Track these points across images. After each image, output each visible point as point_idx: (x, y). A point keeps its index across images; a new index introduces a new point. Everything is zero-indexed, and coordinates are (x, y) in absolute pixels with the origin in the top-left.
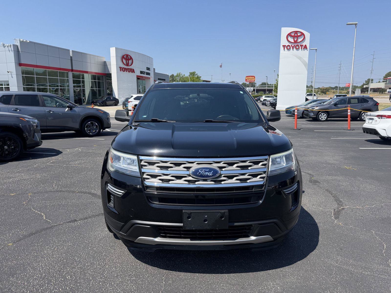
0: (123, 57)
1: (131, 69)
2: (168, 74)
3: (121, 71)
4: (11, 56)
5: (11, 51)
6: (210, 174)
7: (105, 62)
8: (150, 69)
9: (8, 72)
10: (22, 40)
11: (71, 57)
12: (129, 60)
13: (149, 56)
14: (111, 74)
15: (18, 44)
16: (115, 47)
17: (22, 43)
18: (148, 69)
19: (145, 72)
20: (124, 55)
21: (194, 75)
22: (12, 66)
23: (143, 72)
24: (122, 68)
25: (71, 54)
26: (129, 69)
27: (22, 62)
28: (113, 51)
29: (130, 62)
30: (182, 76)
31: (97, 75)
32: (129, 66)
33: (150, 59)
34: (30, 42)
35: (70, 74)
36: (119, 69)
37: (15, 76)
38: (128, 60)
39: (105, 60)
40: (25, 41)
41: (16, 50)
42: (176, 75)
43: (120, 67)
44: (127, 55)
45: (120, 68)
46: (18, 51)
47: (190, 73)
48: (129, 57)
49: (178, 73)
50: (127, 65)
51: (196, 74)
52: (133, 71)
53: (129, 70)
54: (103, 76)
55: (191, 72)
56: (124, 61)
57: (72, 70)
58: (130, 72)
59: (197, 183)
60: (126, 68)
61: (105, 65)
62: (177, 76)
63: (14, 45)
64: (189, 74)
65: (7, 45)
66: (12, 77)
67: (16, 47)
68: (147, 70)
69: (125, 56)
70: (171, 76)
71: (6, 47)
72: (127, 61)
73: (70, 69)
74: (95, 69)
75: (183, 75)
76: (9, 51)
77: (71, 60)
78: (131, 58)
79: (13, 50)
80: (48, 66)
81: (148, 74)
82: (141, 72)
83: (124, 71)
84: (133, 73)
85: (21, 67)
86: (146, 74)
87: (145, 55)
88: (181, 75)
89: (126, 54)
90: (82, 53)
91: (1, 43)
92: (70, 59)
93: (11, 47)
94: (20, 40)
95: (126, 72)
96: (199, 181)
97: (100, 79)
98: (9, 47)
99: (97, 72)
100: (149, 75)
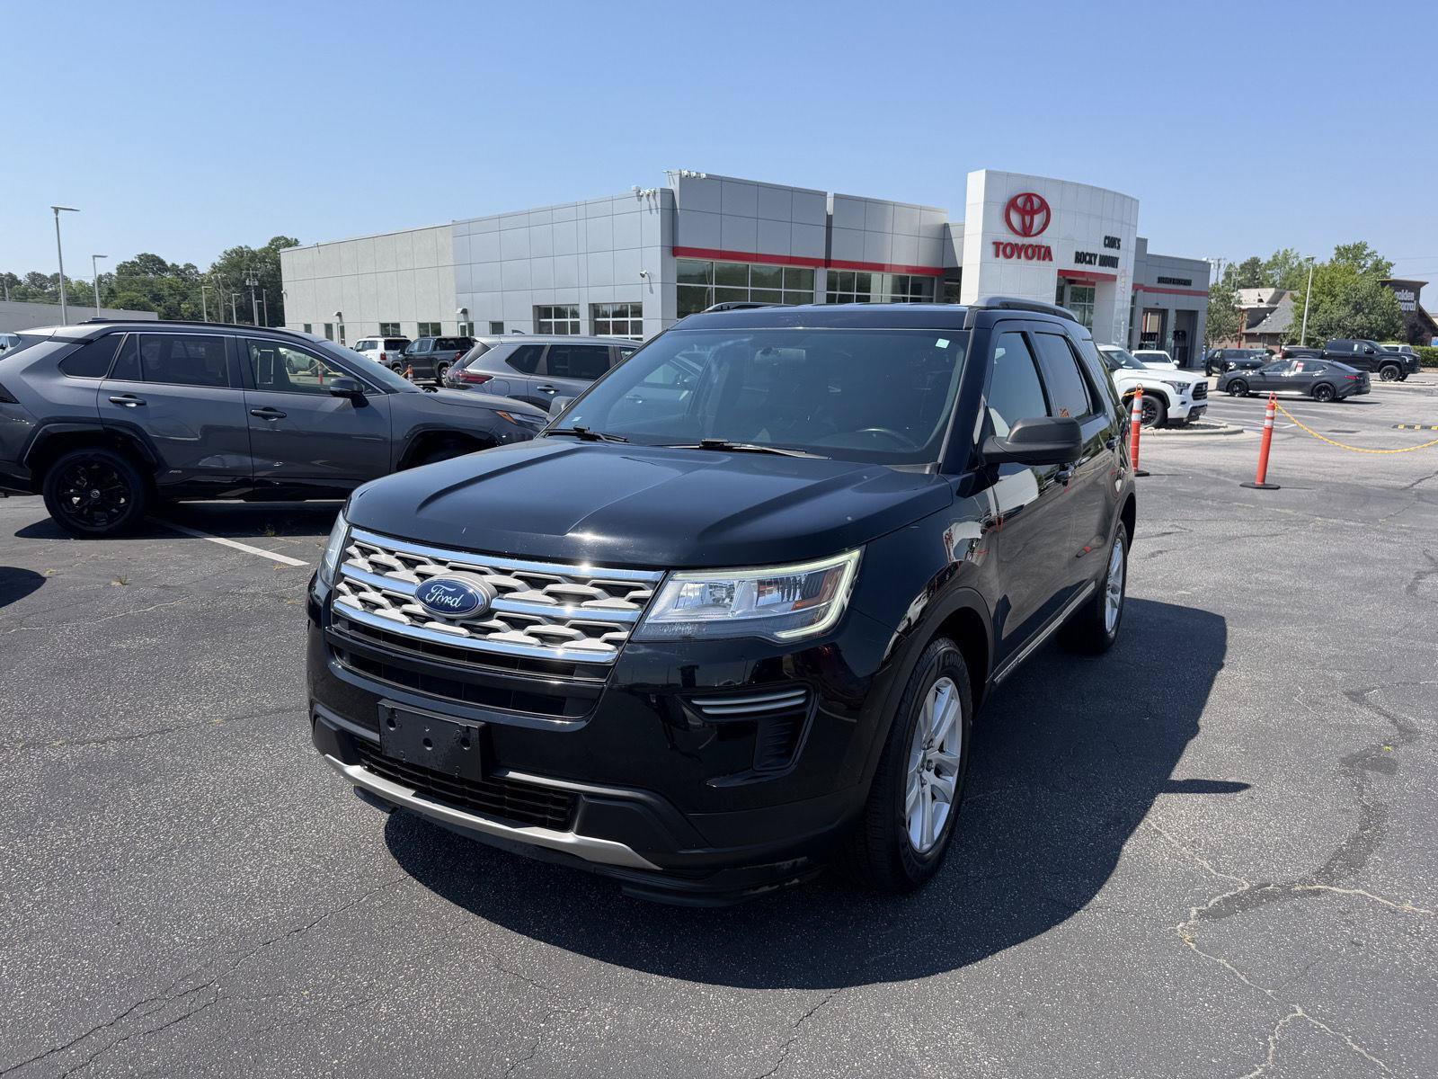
0: (1012, 204)
1: (1040, 247)
2: (1204, 259)
3: (997, 256)
4: (652, 226)
5: (654, 211)
6: (455, 602)
7: (946, 227)
8: (1121, 243)
9: (643, 276)
10: (686, 173)
11: (829, 218)
12: (1033, 212)
13: (1121, 192)
14: (959, 270)
15: (675, 187)
16: (984, 171)
17: (685, 181)
18: (1112, 242)
19: (1095, 256)
20: (1019, 196)
21: (1355, 258)
22: (652, 257)
23: (1088, 254)
24: (1001, 247)
25: (830, 208)
26: (1030, 246)
27: (682, 243)
28: (976, 184)
29: (1038, 219)
30: (1296, 264)
31: (910, 275)
32: (1033, 236)
33: (1128, 205)
34: (709, 177)
35: (821, 276)
36: (991, 249)
37: (657, 288)
38: (1028, 214)
39: (945, 219)
40: (695, 174)
41: (668, 205)
42: (1271, 259)
43: (994, 243)
44: (1029, 197)
45: (997, 244)
46: (674, 209)
47: (1338, 249)
48: (1036, 202)
49: (1278, 252)
50: (1026, 231)
51: (1368, 255)
52: (1046, 254)
53: (1030, 251)
54: (933, 279)
55: (1341, 245)
56: (1015, 219)
57: (828, 263)
58: (1031, 258)
59: (429, 624)
60: (1020, 244)
61: (944, 237)
62: (1274, 263)
63: (663, 191)
64: (1332, 254)
65: (647, 191)
66: (652, 291)
67: (668, 195)
68: (1106, 245)
69: (1020, 202)
70: (1246, 264)
71: (645, 198)
72: (1027, 219)
73: (821, 260)
74: (906, 252)
75: (1302, 259)
76: (650, 210)
77: (829, 228)
78: (1044, 206)
79: (659, 207)
80: (754, 251)
81: (1111, 262)
82: (1080, 257)
83: (1011, 257)
84: (1047, 262)
85: (678, 258)
86: (1100, 265)
87: (1104, 190)
88: (1290, 261)
89: (1025, 192)
90: (866, 200)
91: (633, 187)
92: (825, 223)
93: (654, 198)
94: (681, 174)
95: (1019, 257)
96: (432, 620)
97: (921, 288)
98: (651, 197)
99: (914, 264)
100: (1113, 266)
